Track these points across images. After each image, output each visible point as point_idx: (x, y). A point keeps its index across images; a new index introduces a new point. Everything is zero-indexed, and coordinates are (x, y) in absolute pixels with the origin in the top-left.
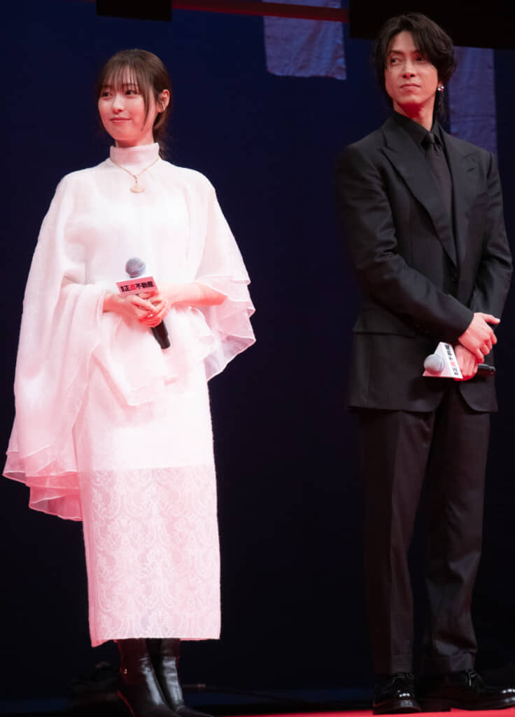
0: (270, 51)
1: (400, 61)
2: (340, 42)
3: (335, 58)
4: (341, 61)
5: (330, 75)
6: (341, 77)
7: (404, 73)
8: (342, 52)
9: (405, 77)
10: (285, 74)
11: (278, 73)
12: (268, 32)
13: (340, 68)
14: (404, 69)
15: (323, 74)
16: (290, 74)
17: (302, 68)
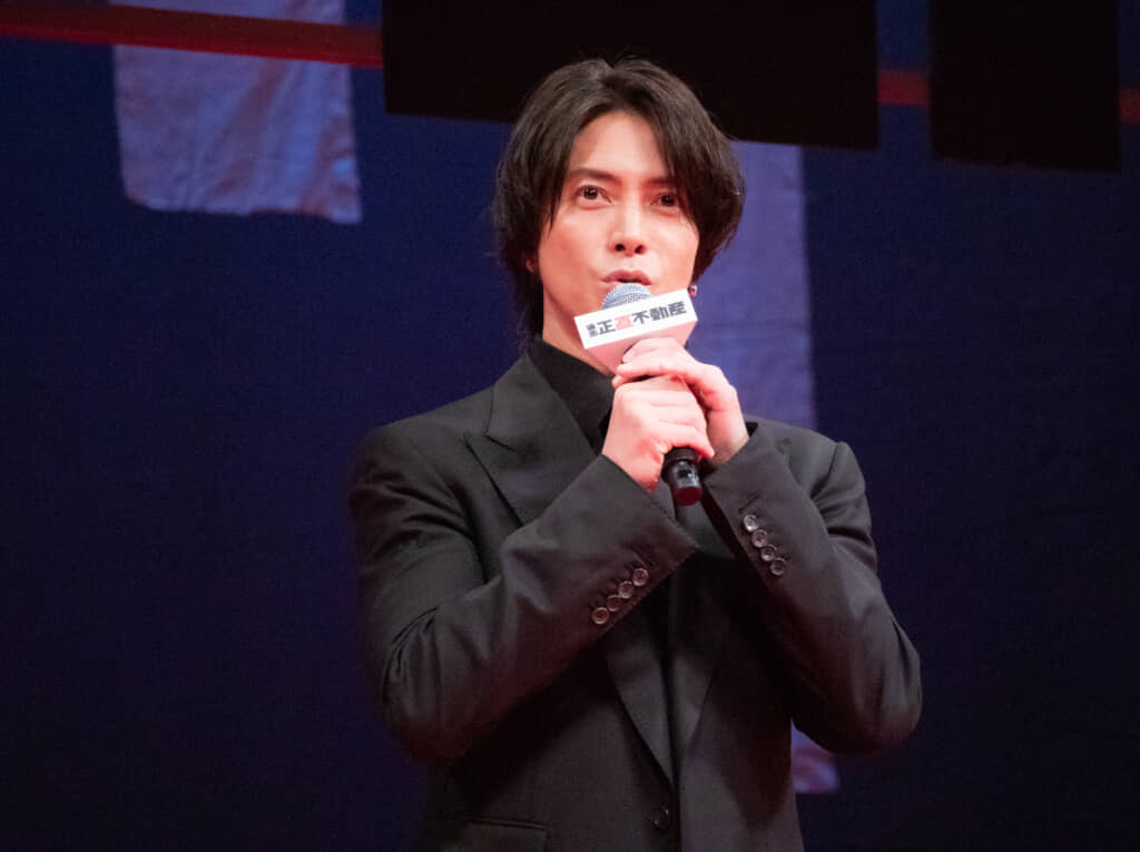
0: (131, 134)
1: (606, 197)
2: (341, 109)
3: (326, 158)
4: (345, 168)
5: (311, 208)
6: (345, 212)
7: (617, 237)
8: (346, 140)
9: (620, 247)
10: (178, 204)
11: (156, 202)
12: (125, 79)
13: (341, 189)
14: (619, 224)
15: (289, 203)
16: (194, 203)
17: (227, 186)
